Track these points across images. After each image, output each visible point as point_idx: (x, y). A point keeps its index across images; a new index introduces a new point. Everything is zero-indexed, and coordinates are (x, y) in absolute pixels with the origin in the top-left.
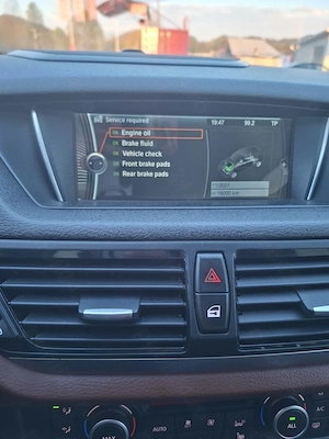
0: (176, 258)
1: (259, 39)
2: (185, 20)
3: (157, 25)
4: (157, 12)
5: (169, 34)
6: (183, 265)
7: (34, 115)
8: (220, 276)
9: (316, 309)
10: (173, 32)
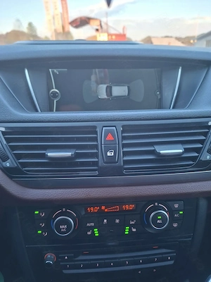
0: (93, 130)
1: (171, 37)
2: (124, 28)
3: (107, 32)
4: (107, 24)
5: (114, 37)
6: (96, 133)
7: (26, 71)
8: (114, 136)
9: (161, 152)
10: (116, 35)
